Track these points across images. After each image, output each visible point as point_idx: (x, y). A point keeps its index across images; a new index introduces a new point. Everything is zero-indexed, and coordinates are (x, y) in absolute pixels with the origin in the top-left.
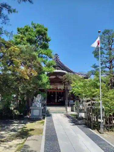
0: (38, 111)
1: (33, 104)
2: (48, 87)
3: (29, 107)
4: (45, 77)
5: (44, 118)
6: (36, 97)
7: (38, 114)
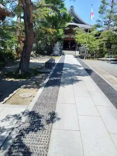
0: (57, 51)
1: (55, 48)
2: (63, 37)
3: (52, 49)
4: (61, 31)
5: (60, 56)
6: (56, 43)
7: (57, 53)
